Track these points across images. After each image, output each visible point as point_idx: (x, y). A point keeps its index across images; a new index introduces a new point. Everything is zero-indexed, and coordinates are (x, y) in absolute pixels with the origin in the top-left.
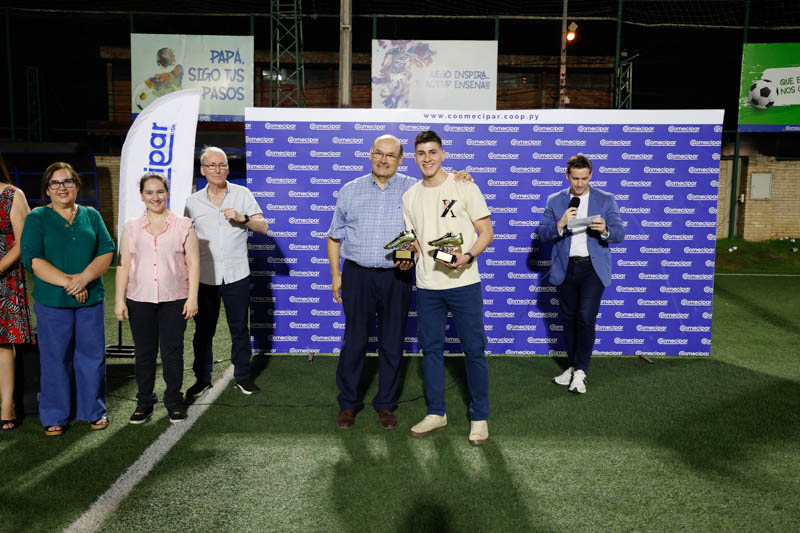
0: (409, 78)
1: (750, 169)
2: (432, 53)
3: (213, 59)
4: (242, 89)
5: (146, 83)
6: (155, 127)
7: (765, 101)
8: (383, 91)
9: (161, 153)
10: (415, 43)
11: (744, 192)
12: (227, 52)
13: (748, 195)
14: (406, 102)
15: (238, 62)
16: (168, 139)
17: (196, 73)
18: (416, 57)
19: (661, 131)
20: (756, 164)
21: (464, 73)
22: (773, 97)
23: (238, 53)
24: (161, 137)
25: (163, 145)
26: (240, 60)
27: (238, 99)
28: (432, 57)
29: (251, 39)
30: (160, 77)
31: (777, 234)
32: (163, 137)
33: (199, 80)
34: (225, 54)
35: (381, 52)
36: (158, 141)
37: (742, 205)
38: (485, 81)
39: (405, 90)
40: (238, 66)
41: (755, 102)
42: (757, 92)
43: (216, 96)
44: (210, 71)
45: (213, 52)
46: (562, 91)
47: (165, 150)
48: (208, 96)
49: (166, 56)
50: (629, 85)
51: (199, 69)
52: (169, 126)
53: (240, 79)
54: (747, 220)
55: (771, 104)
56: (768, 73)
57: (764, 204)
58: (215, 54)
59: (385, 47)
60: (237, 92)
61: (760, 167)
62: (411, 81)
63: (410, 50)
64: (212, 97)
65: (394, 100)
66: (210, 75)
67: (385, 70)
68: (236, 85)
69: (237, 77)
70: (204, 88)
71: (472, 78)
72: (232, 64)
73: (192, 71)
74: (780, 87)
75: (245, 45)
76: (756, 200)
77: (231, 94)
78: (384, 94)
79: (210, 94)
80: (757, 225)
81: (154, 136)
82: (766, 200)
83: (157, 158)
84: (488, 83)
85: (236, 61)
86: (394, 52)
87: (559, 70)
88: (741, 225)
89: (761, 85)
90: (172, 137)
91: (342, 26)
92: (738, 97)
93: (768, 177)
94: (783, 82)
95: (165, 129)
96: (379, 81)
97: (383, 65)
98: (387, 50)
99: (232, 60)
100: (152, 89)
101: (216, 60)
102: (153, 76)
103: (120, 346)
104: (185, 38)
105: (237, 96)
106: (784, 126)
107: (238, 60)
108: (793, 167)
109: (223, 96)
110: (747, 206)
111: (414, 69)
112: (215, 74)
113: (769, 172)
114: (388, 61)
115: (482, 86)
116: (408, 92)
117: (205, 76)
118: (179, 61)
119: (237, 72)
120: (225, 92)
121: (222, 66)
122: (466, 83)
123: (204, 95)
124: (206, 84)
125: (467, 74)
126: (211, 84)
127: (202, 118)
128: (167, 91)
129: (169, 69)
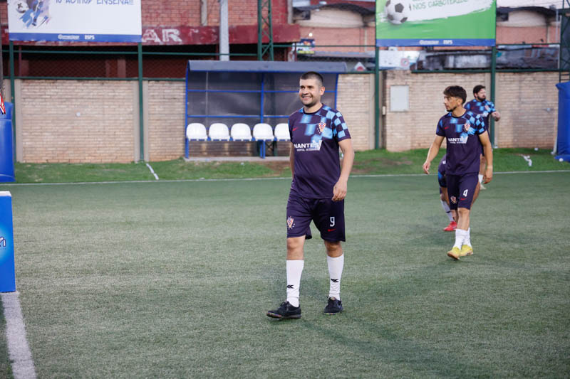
1: (389, 82)
7: (400, 16)
8: (20, 6)
11: (384, 104)
13: (388, 108)
14: (46, 18)
20: (393, 78)
22: (406, 13)
31: (419, 144)
37: (384, 116)
39: (44, 6)
41: (390, 17)
42: (392, 8)
54: (389, 131)
55: (404, 19)
57: (404, 116)
61: (398, 81)
65: (32, 15)
74: (413, 3)
76: (396, 112)
78: (22, 9)
80: (398, 135)
82: (406, 112)
88: (384, 136)
89: (395, 1)
93: (405, 90)
106: (419, 40)
108: (430, 80)
110: (388, 118)
113: (406, 85)
116: (47, 8)
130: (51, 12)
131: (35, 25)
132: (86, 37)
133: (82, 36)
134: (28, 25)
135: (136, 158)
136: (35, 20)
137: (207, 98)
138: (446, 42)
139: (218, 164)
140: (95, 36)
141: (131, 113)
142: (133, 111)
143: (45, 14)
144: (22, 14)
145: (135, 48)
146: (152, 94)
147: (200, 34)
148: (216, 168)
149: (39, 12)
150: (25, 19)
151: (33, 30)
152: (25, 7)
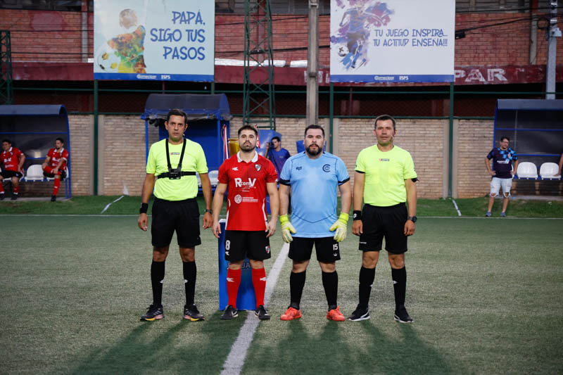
0: (367, 36)
2: (390, 12)
3: (174, 20)
4: (204, 49)
5: (108, 43)
8: (341, 50)
10: (373, 2)
12: (189, 13)
14: (364, 60)
15: (199, 23)
17: (158, 34)
18: (373, 15)
21: (422, 31)
23: (199, 14)
26: (201, 21)
27: (199, 58)
28: (390, 16)
30: (123, 37)
33: (160, 40)
34: (186, 15)
35: (339, 12)
38: (442, 38)
39: (363, 49)
40: (199, 26)
43: (178, 56)
44: (171, 32)
45: (174, 13)
46: (553, 21)
48: (170, 56)
49: (129, 17)
51: (161, 30)
53: (201, 39)
58: (177, 15)
59: (343, 8)
60: (198, 52)
62: (370, 40)
63: (368, 10)
64: (174, 56)
65: (352, 58)
66: (171, 36)
67: (344, 29)
68: (197, 45)
69: (198, 37)
70: (165, 48)
71: (430, 36)
72: (193, 25)
73: (154, 32)
75: (207, 5)
77: (192, 53)
78: (342, 53)
79: (172, 54)
84: (446, 41)
85: (197, 21)
86: (353, 12)
96: (337, 40)
97: (341, 24)
98: (345, 10)
99: (193, 21)
100: (114, 50)
101: (178, 21)
102: (116, 37)
105: (198, 55)
107: (199, 21)
109: (184, 56)
111: (372, 29)
112: (177, 35)
114: (346, 21)
115: (440, 43)
116: (366, 51)
117: (167, 37)
118: (140, 21)
119: (197, 33)
120: (186, 52)
121: (183, 27)
122: (423, 41)
123: (165, 55)
124: (168, 44)
125: (425, 32)
126: (172, 44)
127: (163, 78)
128: (129, 51)
129: (131, 30)
130: (369, 55)
131: (354, 67)
132: (400, 78)
133: (397, 77)
134: (347, 68)
135: (445, 195)
136: (354, 63)
137: (515, 136)
139: (524, 202)
140: (409, 76)
141: (441, 151)
142: (443, 149)
143: (363, 57)
144: (343, 58)
145: (447, 88)
146: (461, 132)
147: (526, 74)
148: (522, 206)
149: (359, 55)
150: (345, 62)
151: (352, 72)
152: (346, 51)
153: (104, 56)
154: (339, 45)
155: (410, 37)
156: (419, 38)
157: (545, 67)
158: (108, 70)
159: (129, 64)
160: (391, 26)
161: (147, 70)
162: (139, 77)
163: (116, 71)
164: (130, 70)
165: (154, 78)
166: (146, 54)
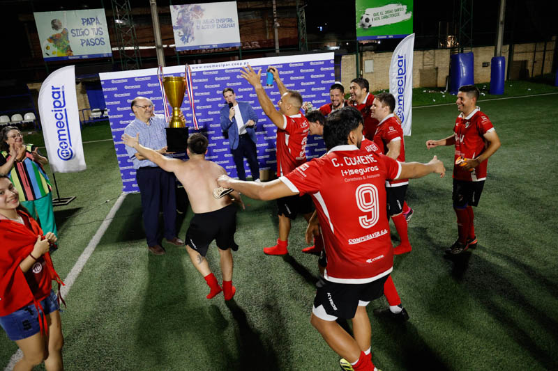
0: (193, 24)
1: (364, 58)
2: (203, 10)
3: (83, 23)
4: (103, 39)
5: (48, 40)
6: (53, 88)
7: (368, 24)
8: (180, 33)
9: (59, 102)
10: (193, 6)
11: (362, 69)
13: (364, 71)
14: (193, 38)
16: (61, 94)
17: (75, 32)
18: (194, 13)
19: (307, 65)
20: (366, 56)
22: (371, 22)
23: (97, 19)
24: (57, 93)
25: (59, 97)
27: (102, 44)
28: (204, 13)
29: (103, 10)
30: (56, 36)
32: (58, 93)
33: (78, 36)
34: (90, 20)
35: (176, 12)
36: (56, 95)
38: (232, 23)
39: (191, 32)
40: (99, 26)
41: (363, 25)
42: (364, 20)
43: (89, 44)
44: (83, 30)
45: (83, 19)
46: (275, 20)
47: (61, 99)
48: (85, 44)
49: (57, 24)
50: (304, 20)
51: (77, 30)
52: (61, 87)
53: (101, 33)
55: (370, 26)
56: (368, 11)
57: (371, 75)
60: (100, 41)
61: (368, 57)
62: (194, 26)
63: (191, 10)
64: (87, 45)
65: (186, 37)
66: (83, 33)
67: (179, 22)
68: (99, 37)
69: (99, 32)
70: (82, 40)
71: (226, 22)
72: (95, 25)
73: (73, 31)
74: (374, 17)
75: (101, 14)
76: (368, 73)
77: (97, 42)
78: (181, 35)
81: (54, 93)
82: (372, 73)
83: (57, 104)
85: (96, 23)
86: (183, 11)
87: (272, 8)
89: (365, 17)
90: (63, 92)
91: (151, 3)
92: (355, 23)
93: (371, 61)
94: (375, 15)
95: (59, 89)
96: (177, 28)
97: (177, 19)
98: (178, 10)
99: (94, 23)
100: (52, 44)
101: (86, 23)
102: (51, 36)
103: (59, 199)
104: (65, 12)
106: (377, 36)
107: (98, 23)
108: (382, 56)
109: (93, 44)
111: (195, 20)
112: (87, 32)
113: (372, 59)
114: (180, 16)
115: (231, 26)
116: (193, 33)
117: (81, 33)
118: (64, 26)
119: (98, 30)
120: (94, 41)
121: (89, 27)
122: (222, 25)
123: (82, 44)
124: (82, 37)
125: (222, 20)
126: (85, 38)
127: (84, 57)
128: (61, 44)
129: (60, 31)
130: (195, 35)
131: (188, 42)
132: (213, 46)
133: (211, 46)
134: (184, 43)
136: (188, 39)
138: (390, 37)
140: (218, 45)
143: (192, 36)
144: (181, 37)
147: (266, 43)
149: (189, 35)
150: (183, 39)
151: (187, 45)
152: (182, 33)
153: (47, 48)
154: (178, 30)
155: (215, 23)
156: (220, 24)
157: (274, 39)
158: (51, 56)
159: (62, 51)
160: (204, 18)
161: (74, 54)
162: (70, 58)
163: (56, 56)
164: (64, 55)
165: (78, 57)
166: (70, 44)
